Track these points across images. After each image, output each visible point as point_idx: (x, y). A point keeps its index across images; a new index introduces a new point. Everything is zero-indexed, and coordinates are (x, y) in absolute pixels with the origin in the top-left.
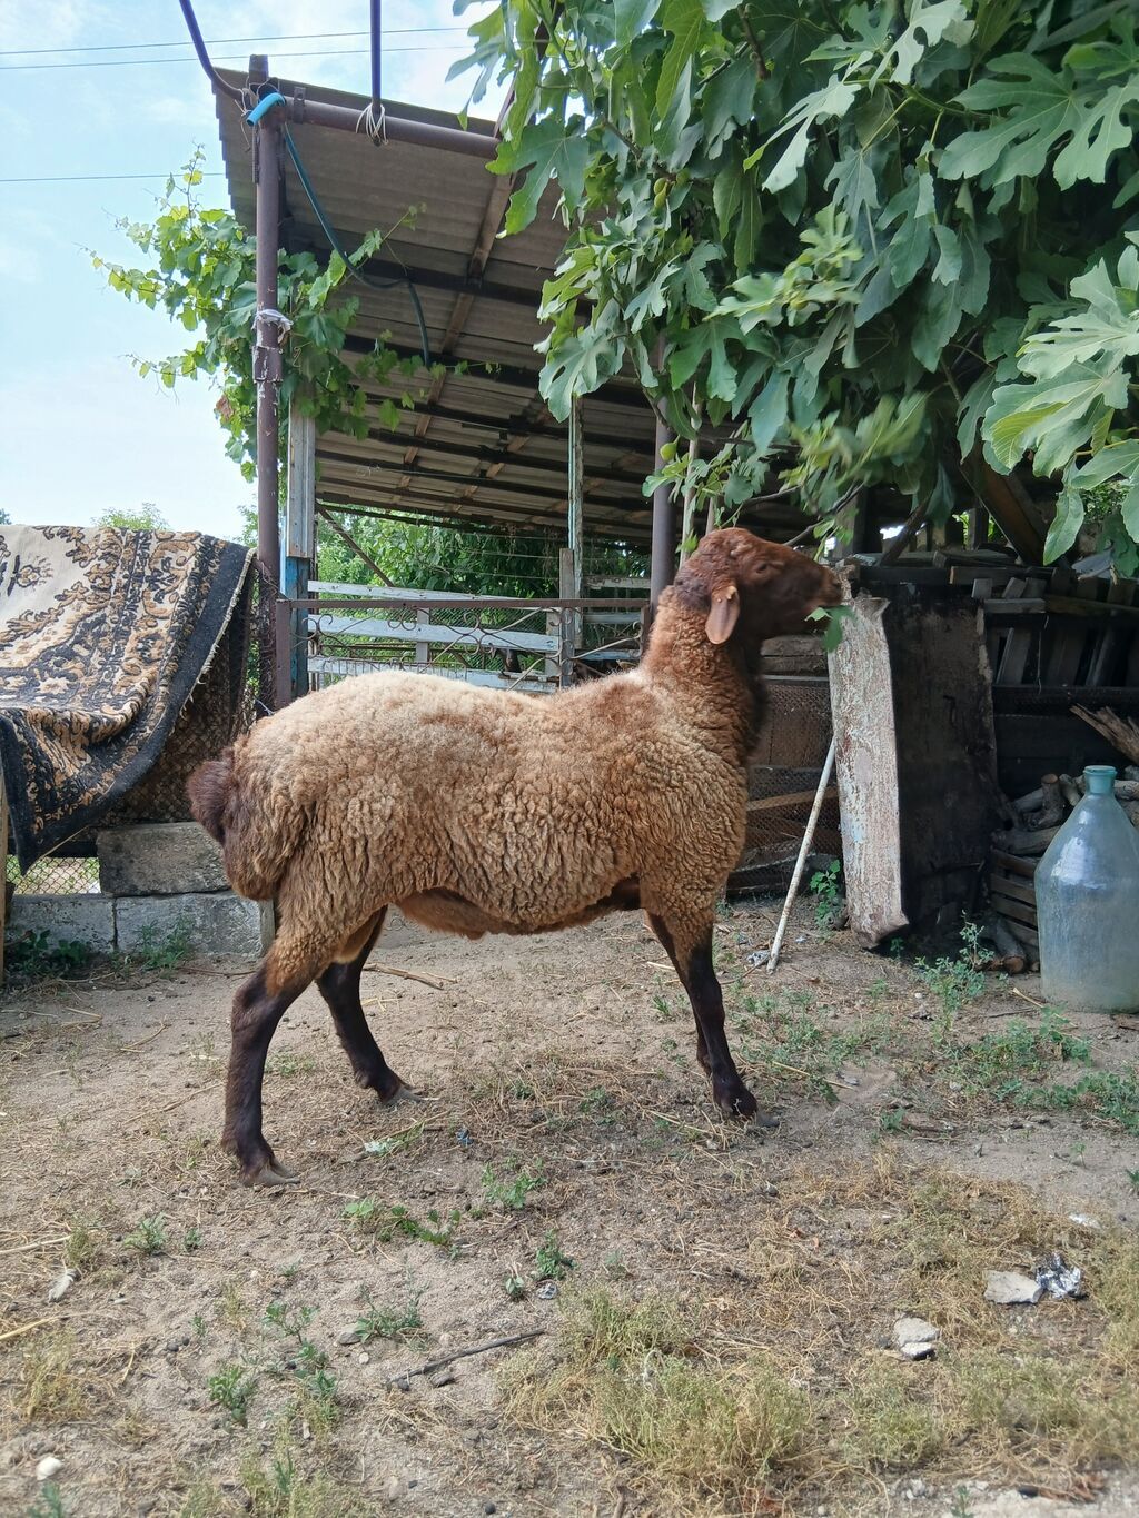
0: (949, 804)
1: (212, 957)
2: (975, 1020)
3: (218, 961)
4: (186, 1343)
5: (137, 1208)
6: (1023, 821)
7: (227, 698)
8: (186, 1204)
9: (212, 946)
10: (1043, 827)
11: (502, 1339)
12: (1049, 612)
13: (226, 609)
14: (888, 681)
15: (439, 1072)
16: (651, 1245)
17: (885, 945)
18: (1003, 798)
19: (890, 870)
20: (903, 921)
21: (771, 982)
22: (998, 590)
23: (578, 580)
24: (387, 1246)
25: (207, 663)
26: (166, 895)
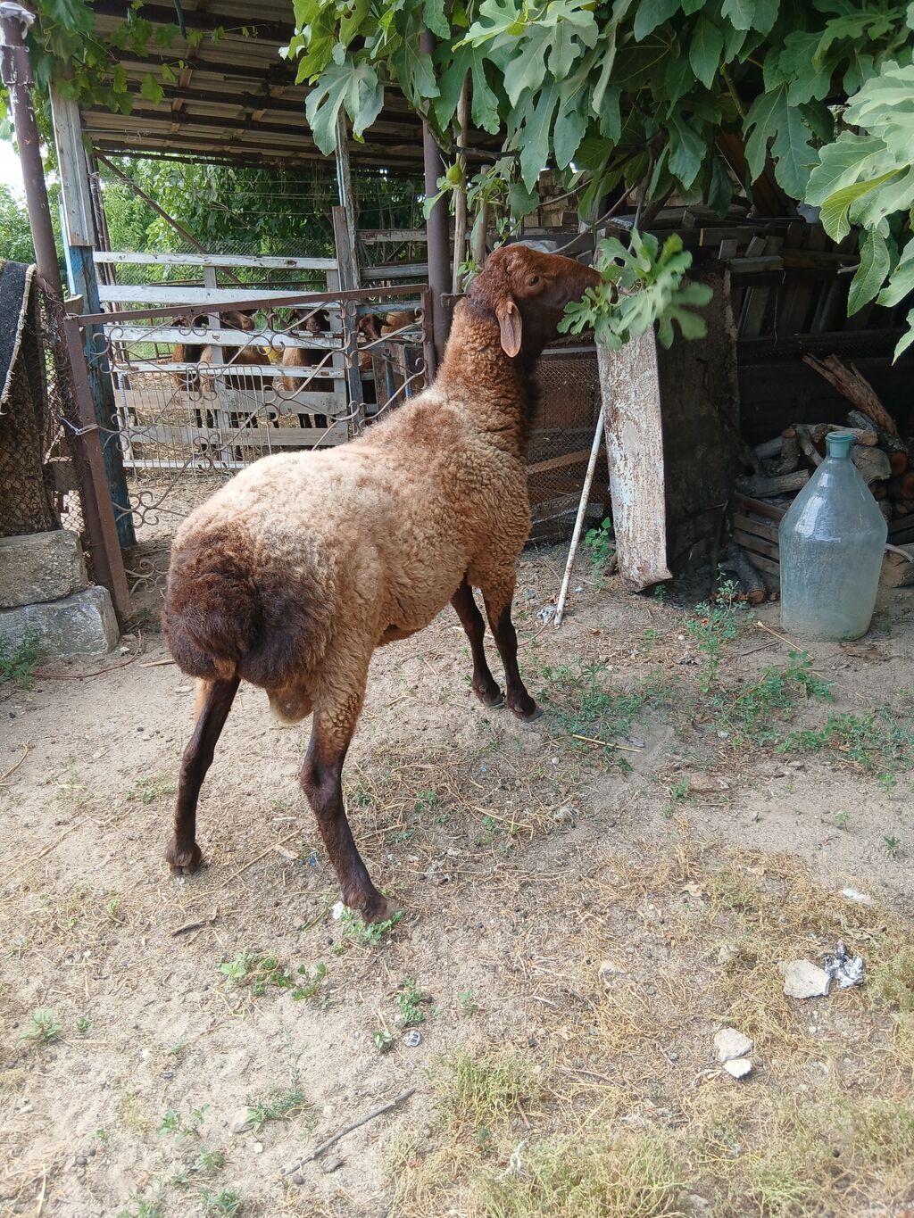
0: (699, 455)
1: (62, 659)
2: (730, 659)
3: (70, 663)
4: (93, 1153)
5: (28, 982)
6: (763, 468)
7: (33, 416)
8: (73, 972)
9: (62, 649)
10: (780, 474)
11: (381, 1107)
12: (786, 268)
13: (14, 333)
14: (655, 362)
15: (287, 781)
16: (495, 968)
17: (649, 591)
18: (747, 449)
19: (656, 532)
20: (668, 575)
21: (559, 637)
22: (742, 249)
23: (352, 238)
24: (262, 1000)
25: (5, 392)
26: (9, 608)
